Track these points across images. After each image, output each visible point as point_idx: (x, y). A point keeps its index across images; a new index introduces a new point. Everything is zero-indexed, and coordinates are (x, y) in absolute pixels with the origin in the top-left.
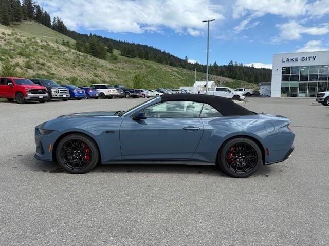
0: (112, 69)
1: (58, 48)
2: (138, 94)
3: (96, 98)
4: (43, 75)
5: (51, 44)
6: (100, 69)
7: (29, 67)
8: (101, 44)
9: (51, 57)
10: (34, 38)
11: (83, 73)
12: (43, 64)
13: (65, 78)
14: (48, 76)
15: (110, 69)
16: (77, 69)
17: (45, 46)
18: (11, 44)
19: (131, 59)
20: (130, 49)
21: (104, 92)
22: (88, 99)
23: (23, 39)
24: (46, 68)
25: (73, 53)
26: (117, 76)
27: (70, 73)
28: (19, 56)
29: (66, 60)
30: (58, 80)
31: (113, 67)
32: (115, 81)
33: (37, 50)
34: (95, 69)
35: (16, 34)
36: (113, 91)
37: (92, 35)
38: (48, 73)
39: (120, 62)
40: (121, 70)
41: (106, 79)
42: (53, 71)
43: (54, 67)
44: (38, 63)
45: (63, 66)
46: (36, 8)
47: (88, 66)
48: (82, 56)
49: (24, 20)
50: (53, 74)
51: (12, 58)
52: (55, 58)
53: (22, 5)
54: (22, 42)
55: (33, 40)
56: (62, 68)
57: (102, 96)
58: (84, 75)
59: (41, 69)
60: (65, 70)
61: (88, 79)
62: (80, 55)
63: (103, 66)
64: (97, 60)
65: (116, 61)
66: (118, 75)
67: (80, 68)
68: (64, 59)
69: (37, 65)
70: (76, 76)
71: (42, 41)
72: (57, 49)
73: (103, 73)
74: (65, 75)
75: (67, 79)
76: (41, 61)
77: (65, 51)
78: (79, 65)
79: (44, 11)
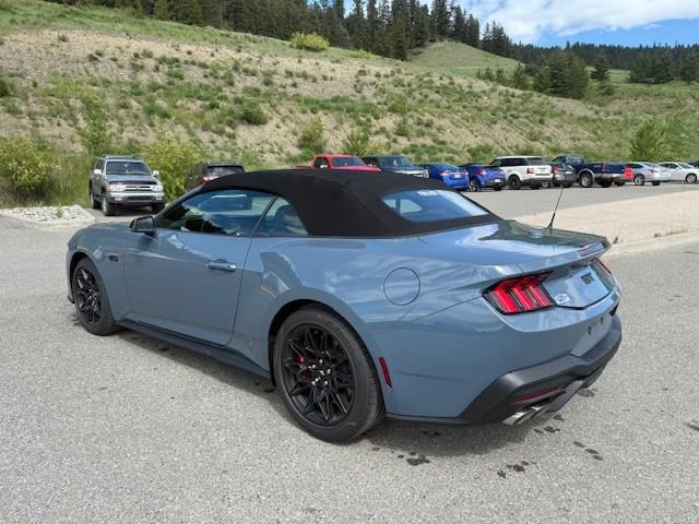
0: (586, 119)
1: (470, 87)
2: (615, 175)
3: (498, 188)
4: (424, 146)
5: (459, 80)
6: (554, 122)
7: (401, 132)
8: (577, 62)
9: (449, 108)
10: (428, 75)
11: (508, 135)
12: (428, 125)
13: (466, 149)
14: (433, 147)
15: (579, 119)
16: (497, 127)
17: (444, 87)
18: (384, 93)
19: (655, 87)
20: (658, 62)
21: (519, 174)
22: (476, 191)
23: (407, 80)
24: (434, 131)
25: (501, 93)
26: (596, 133)
27: (480, 138)
28: (389, 114)
29: (480, 110)
30: (451, 155)
31: (590, 114)
32: (584, 147)
33: (426, 96)
34: (541, 122)
35: (399, 71)
36: (542, 171)
37: (571, 44)
38: (435, 141)
39: (620, 98)
40: (611, 117)
41: (562, 144)
42: (446, 137)
43: (449, 127)
44: (419, 123)
45: (467, 125)
46: (454, 14)
47: (527, 117)
48: (519, 97)
49: (431, 41)
50: (443, 143)
51: (377, 118)
52: (457, 108)
53: (430, 13)
54: (403, 86)
55: (426, 79)
56: (467, 127)
57: (515, 183)
58: (510, 139)
59: (423, 134)
60: (472, 132)
61: (517, 147)
62: (513, 96)
63: (564, 112)
64: (554, 100)
65: (610, 97)
66: (599, 132)
67: (505, 126)
68: (475, 107)
69: (416, 127)
70: (491, 142)
71: (441, 79)
72: (467, 90)
73: (558, 131)
74: (468, 143)
75: (469, 151)
76: (426, 117)
77: (484, 92)
78: (505, 118)
79: (467, 17)
